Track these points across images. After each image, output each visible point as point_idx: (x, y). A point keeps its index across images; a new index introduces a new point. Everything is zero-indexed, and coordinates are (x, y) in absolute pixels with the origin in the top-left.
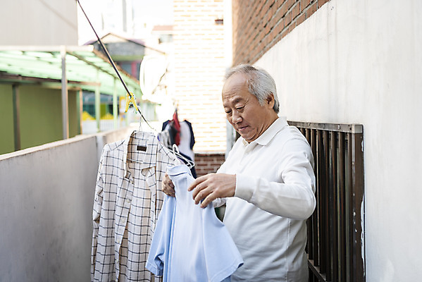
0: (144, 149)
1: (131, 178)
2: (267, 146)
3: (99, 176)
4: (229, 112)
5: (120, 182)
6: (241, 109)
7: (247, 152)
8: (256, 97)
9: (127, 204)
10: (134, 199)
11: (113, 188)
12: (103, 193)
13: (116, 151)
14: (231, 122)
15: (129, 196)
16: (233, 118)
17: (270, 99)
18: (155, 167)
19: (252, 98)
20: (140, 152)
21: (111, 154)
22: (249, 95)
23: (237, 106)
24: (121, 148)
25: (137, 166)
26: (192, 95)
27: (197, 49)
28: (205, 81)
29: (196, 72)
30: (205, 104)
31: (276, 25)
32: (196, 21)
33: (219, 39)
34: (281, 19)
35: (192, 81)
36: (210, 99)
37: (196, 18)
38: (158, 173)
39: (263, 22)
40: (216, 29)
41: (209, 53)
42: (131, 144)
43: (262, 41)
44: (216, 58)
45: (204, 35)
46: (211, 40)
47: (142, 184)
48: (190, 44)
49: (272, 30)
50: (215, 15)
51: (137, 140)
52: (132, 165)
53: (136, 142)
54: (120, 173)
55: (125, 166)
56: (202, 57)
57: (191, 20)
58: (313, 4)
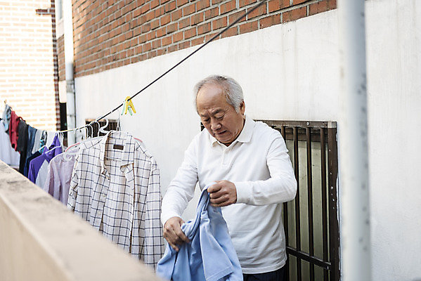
0: (121, 147)
1: (107, 174)
2: (249, 143)
3: (74, 172)
4: (207, 120)
5: (95, 178)
7: (227, 152)
9: (102, 198)
10: (110, 194)
11: (88, 184)
12: (78, 188)
13: (92, 150)
15: (104, 191)
16: (212, 125)
18: (133, 164)
20: (116, 150)
21: (87, 151)
22: (227, 106)
24: (97, 146)
25: (114, 163)
26: (12, 91)
27: (17, 40)
28: (27, 75)
29: (16, 65)
30: (27, 100)
31: (179, 31)
32: (16, 9)
33: (41, 31)
34: (190, 27)
35: (12, 75)
36: (33, 95)
37: (15, 7)
38: (135, 169)
39: (149, 25)
40: (38, 20)
41: (30, 46)
42: (107, 143)
43: (147, 42)
44: (38, 50)
45: (24, 25)
46: (33, 31)
47: (117, 180)
48: (10, 35)
49: (170, 35)
50: (36, 5)
51: (114, 140)
52: (108, 163)
53: (113, 141)
54: (96, 170)
55: (102, 163)
56: (22, 50)
57: (9, 9)
58: (250, 21)
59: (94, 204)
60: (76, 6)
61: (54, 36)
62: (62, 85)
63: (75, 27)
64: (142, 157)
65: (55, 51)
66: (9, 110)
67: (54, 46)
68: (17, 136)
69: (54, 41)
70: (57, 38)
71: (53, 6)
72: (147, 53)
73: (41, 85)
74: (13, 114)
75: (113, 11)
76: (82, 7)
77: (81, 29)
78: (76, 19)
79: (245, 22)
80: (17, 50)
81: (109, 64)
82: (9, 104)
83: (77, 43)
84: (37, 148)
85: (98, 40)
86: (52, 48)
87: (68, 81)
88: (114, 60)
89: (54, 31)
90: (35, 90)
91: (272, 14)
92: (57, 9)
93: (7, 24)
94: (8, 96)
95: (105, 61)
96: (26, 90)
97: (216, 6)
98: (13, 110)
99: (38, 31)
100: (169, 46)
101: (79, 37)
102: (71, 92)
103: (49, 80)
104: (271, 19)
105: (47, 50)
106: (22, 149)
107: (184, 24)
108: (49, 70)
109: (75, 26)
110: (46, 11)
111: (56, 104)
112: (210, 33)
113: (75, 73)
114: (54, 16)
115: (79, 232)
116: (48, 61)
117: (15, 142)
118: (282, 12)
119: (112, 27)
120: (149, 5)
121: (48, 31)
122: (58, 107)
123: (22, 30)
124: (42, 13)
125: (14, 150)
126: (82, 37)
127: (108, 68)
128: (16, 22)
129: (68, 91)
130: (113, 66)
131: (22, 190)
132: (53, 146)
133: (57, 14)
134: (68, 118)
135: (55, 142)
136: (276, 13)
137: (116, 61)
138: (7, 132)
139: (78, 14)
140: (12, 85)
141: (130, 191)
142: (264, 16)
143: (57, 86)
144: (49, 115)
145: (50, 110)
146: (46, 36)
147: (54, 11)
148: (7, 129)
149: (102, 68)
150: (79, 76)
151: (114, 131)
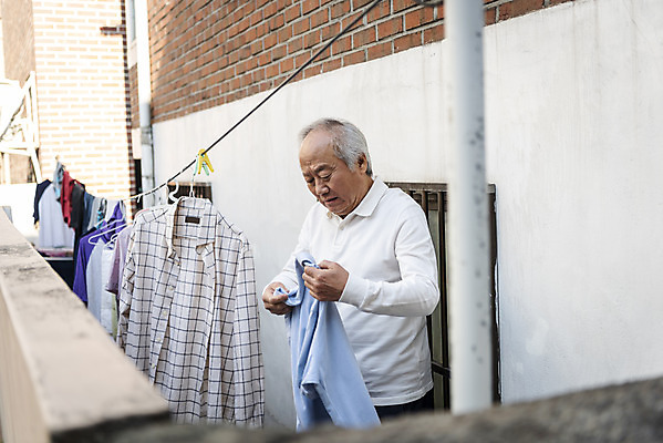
0: (196, 220)
1: (176, 258)
2: (370, 218)
3: (129, 255)
4: (311, 181)
5: (159, 264)
6: (327, 178)
8: (345, 162)
9: (169, 292)
10: (180, 286)
11: (149, 272)
12: (135, 278)
13: (154, 225)
14: (314, 193)
15: (172, 281)
16: (317, 188)
17: (362, 161)
18: (214, 243)
19: (340, 164)
20: (189, 224)
21: (146, 227)
22: (336, 161)
23: (322, 174)
24: (162, 219)
25: (186, 243)
26: (68, 142)
27: (74, 71)
28: (88, 121)
29: (73, 106)
30: (88, 156)
31: (288, 57)
32: (72, 27)
33: (107, 57)
34: (303, 51)
35: (67, 121)
36: (97, 148)
37: (72, 24)
38: (217, 251)
39: (249, 48)
40: (103, 43)
41: (93, 78)
42: (177, 215)
43: (247, 73)
44: (104, 85)
45: (84, 50)
46: (96, 57)
47: (192, 266)
48: (63, 64)
49: (276, 62)
50: (101, 21)
51: (186, 210)
52: (177, 242)
53: (184, 212)
54: (160, 252)
55: (169, 243)
56: (82, 85)
57: (63, 27)
58: (382, 42)
59: (158, 301)
60: (154, 22)
61: (126, 65)
62: (136, 134)
63: (153, 52)
64: (228, 233)
65: (127, 85)
66: (61, 170)
67: (126, 79)
68: (71, 206)
69: (126, 71)
70: (129, 67)
71: (124, 22)
72: (247, 87)
73: (108, 135)
74: (66, 175)
75: (202, 29)
76: (162, 24)
77: (160, 54)
78: (153, 41)
79: (375, 44)
80: (74, 85)
81: (196, 104)
82: (63, 161)
83: (155, 75)
84: (94, 223)
85: (182, 70)
86: (123, 82)
87: (143, 128)
88: (204, 98)
89: (125, 58)
90: (99, 141)
91: (409, 32)
92: (128, 26)
93: (61, 49)
94: (60, 150)
95: (193, 99)
96: (87, 141)
97: (336, 20)
98: (67, 169)
99: (104, 57)
100: (276, 78)
101: (158, 65)
102: (148, 144)
103: (120, 127)
104: (408, 38)
105: (117, 85)
106: (77, 225)
107: (295, 47)
108: (119, 113)
109: (153, 50)
110: (114, 29)
111: (130, 161)
112: (329, 59)
113: (153, 116)
114: (125, 36)
115: (82, 336)
116: (118, 100)
117: (68, 214)
118: (422, 29)
119: (201, 51)
120: (248, 21)
121: (117, 58)
122: (133, 165)
123: (82, 57)
124: (109, 32)
125: (67, 225)
126: (162, 66)
127: (195, 110)
128: (73, 46)
129: (143, 143)
130: (202, 108)
131: (34, 279)
132: (112, 220)
133: (128, 33)
134: (143, 180)
135: (115, 214)
136: (415, 31)
137: (207, 100)
138: (58, 200)
139: (156, 34)
140: (68, 135)
141: (209, 281)
142: (400, 35)
143: (129, 134)
144: (120, 176)
145: (120, 169)
146: (115, 64)
147: (125, 29)
148: (59, 196)
149: (189, 109)
150: (158, 120)
151: (186, 198)
